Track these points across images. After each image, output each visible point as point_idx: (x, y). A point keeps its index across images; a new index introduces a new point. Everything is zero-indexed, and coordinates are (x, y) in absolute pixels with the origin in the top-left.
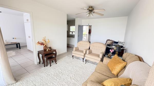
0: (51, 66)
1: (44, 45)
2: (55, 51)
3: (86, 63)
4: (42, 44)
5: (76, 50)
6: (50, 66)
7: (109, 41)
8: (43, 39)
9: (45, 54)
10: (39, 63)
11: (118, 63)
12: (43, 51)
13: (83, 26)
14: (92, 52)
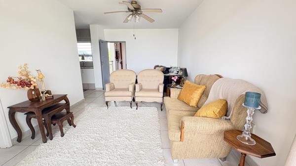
0: (65, 135)
1: (29, 85)
2: (64, 97)
3: (137, 109)
4: (23, 84)
5: (111, 90)
6: (63, 135)
7: (158, 68)
8: (20, 70)
9: (43, 108)
10: (19, 139)
11: (195, 90)
12: (29, 104)
13: (107, 42)
14: (143, 88)
